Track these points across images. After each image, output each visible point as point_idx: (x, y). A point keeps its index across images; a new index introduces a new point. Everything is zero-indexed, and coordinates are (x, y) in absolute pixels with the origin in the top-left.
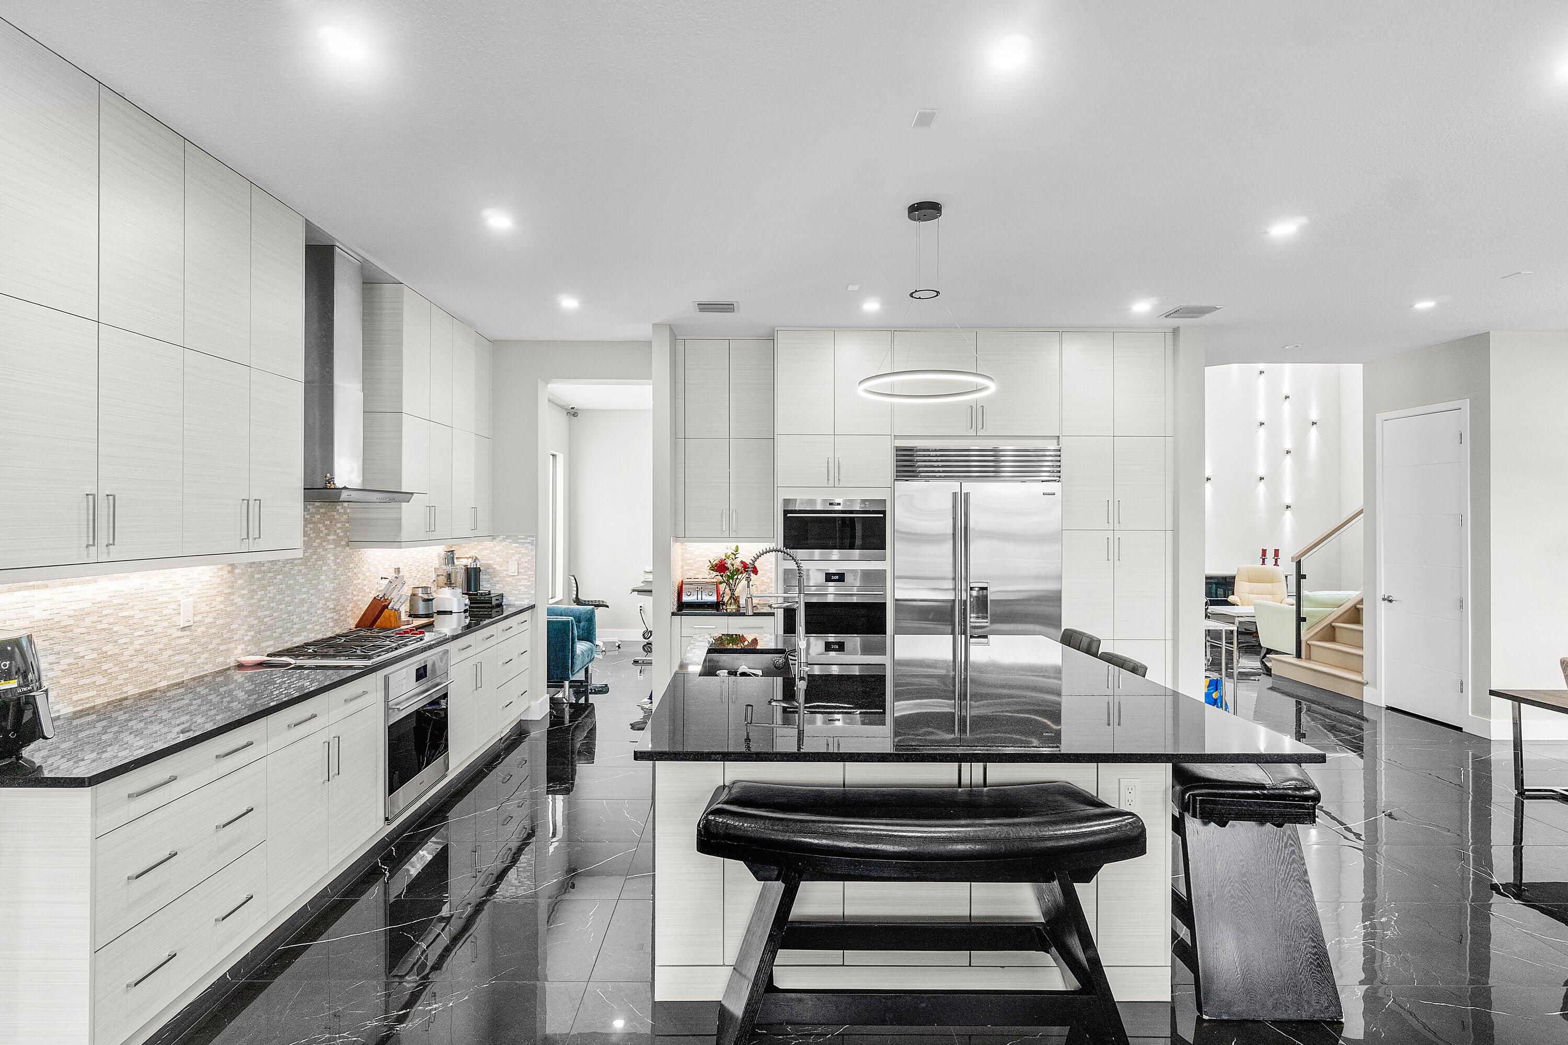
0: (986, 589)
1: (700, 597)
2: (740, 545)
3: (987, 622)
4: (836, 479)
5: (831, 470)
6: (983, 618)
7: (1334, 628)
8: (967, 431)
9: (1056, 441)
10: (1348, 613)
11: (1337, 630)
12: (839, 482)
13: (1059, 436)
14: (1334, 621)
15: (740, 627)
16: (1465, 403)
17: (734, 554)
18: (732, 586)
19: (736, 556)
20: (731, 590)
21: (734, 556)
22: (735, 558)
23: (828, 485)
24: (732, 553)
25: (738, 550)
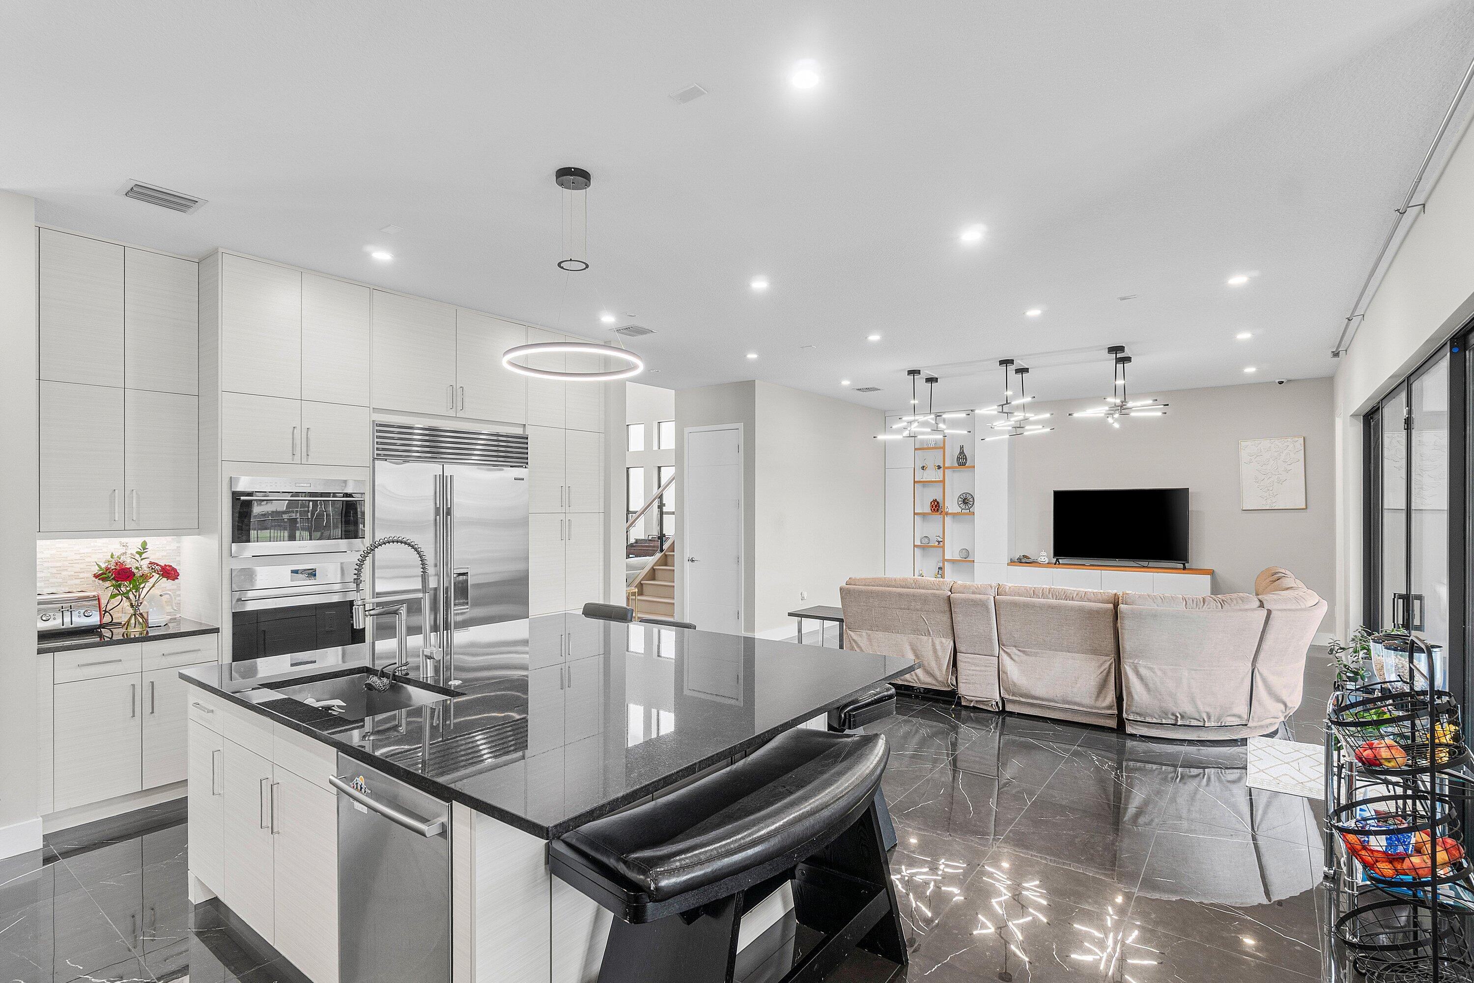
0: (465, 574)
1: (67, 619)
2: (147, 539)
3: (468, 608)
4: (304, 454)
5: (298, 442)
6: (463, 604)
7: (642, 584)
8: (447, 411)
9: (522, 429)
10: (648, 574)
11: (644, 586)
12: (307, 459)
13: (524, 425)
14: (642, 580)
15: (163, 655)
16: (741, 425)
17: (140, 554)
18: (136, 598)
19: (144, 556)
20: (132, 606)
21: (141, 557)
22: (142, 560)
23: (293, 461)
24: (137, 553)
25: (147, 547)
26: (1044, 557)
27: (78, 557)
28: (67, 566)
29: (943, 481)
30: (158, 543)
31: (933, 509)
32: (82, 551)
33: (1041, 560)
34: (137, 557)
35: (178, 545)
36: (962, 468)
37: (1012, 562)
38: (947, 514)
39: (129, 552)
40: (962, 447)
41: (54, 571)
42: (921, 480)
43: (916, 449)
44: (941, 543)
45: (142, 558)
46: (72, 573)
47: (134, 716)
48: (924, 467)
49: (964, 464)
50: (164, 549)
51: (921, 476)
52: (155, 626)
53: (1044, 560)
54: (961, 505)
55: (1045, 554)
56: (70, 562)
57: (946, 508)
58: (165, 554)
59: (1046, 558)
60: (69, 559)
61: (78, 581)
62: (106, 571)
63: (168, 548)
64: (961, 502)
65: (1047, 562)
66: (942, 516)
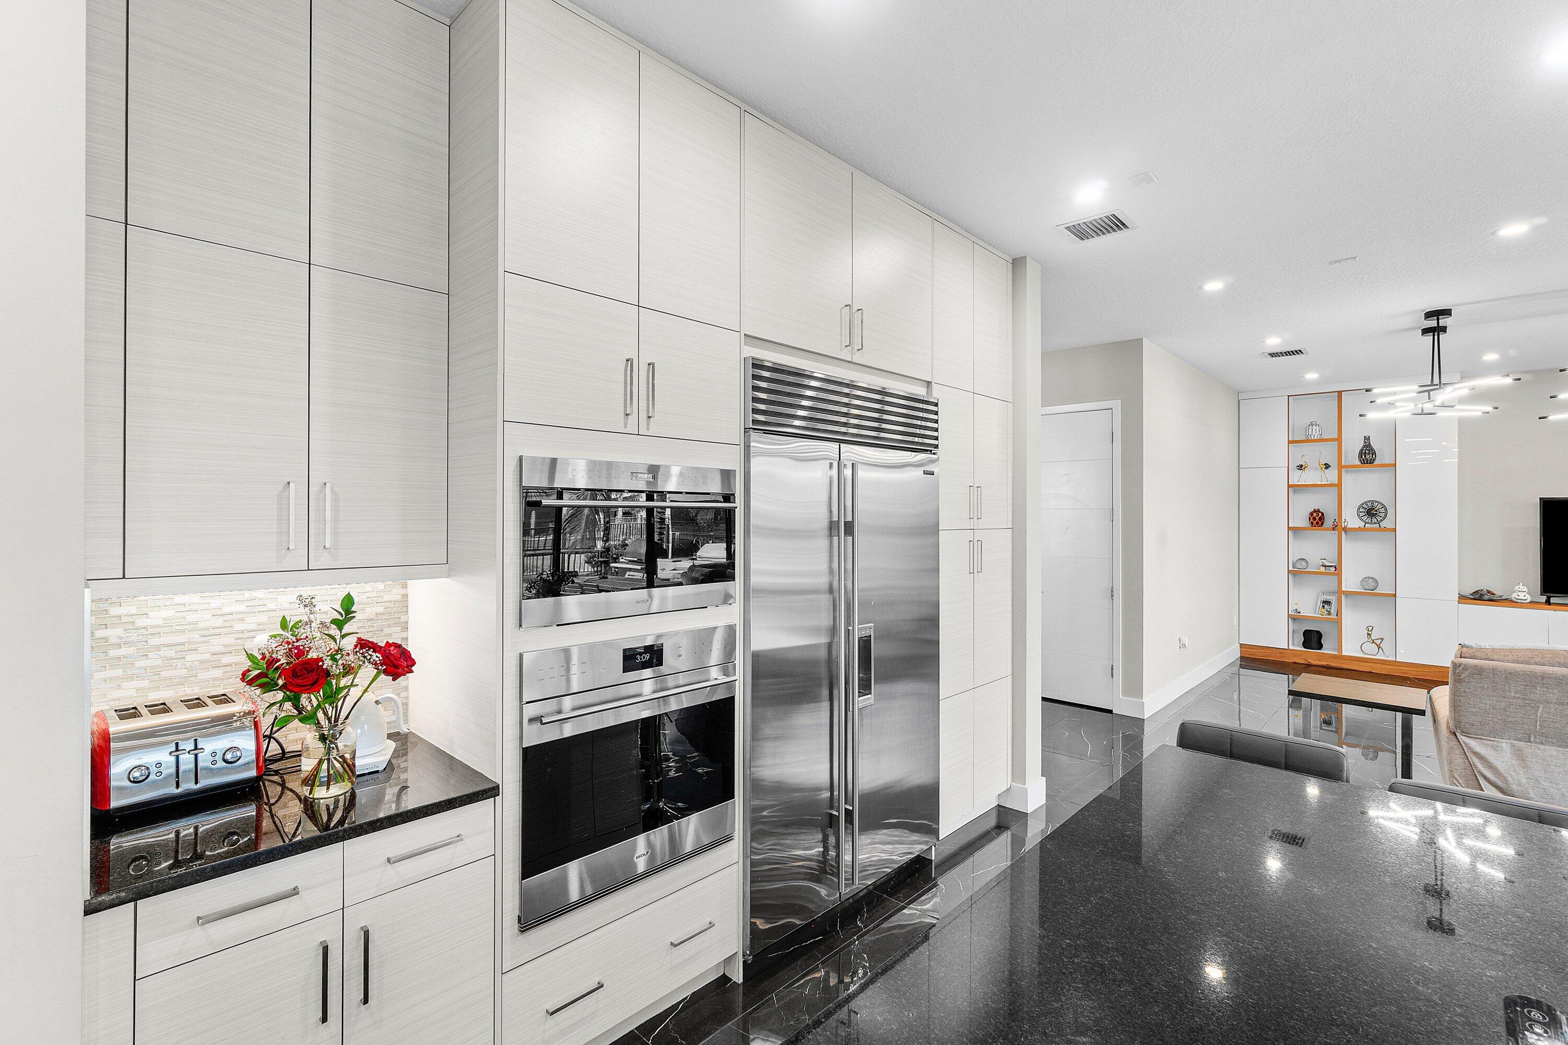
0: (868, 638)
2: (354, 586)
4: (644, 415)
5: (635, 390)
9: (931, 387)
12: (648, 423)
13: (929, 383)
15: (389, 860)
16: (1116, 404)
17: (339, 624)
18: (331, 723)
19: (347, 628)
20: (323, 738)
21: (340, 630)
22: (343, 637)
23: (625, 427)
24: (334, 622)
25: (353, 609)
26: (1524, 594)
27: (219, 622)
28: (197, 643)
29: (1339, 486)
30: (370, 589)
31: (1315, 522)
32: (226, 610)
33: (1519, 598)
34: (334, 631)
35: (403, 591)
36: (1367, 468)
37: (1463, 598)
38: (1345, 529)
39: (318, 618)
40: (1367, 439)
41: (171, 653)
42: (1298, 483)
43: (1289, 442)
44: (1337, 569)
45: (344, 632)
46: (207, 656)
47: (324, 1019)
48: (1302, 466)
49: (1371, 462)
50: (380, 600)
51: (1298, 478)
52: (366, 772)
53: (1525, 598)
54: (1365, 518)
55: (1526, 589)
56: (204, 632)
57: (1343, 520)
58: (380, 609)
59: (1528, 596)
60: (201, 625)
61: (218, 673)
62: (268, 668)
63: (386, 598)
64: (1363, 514)
65: (1529, 600)
66: (1336, 532)
